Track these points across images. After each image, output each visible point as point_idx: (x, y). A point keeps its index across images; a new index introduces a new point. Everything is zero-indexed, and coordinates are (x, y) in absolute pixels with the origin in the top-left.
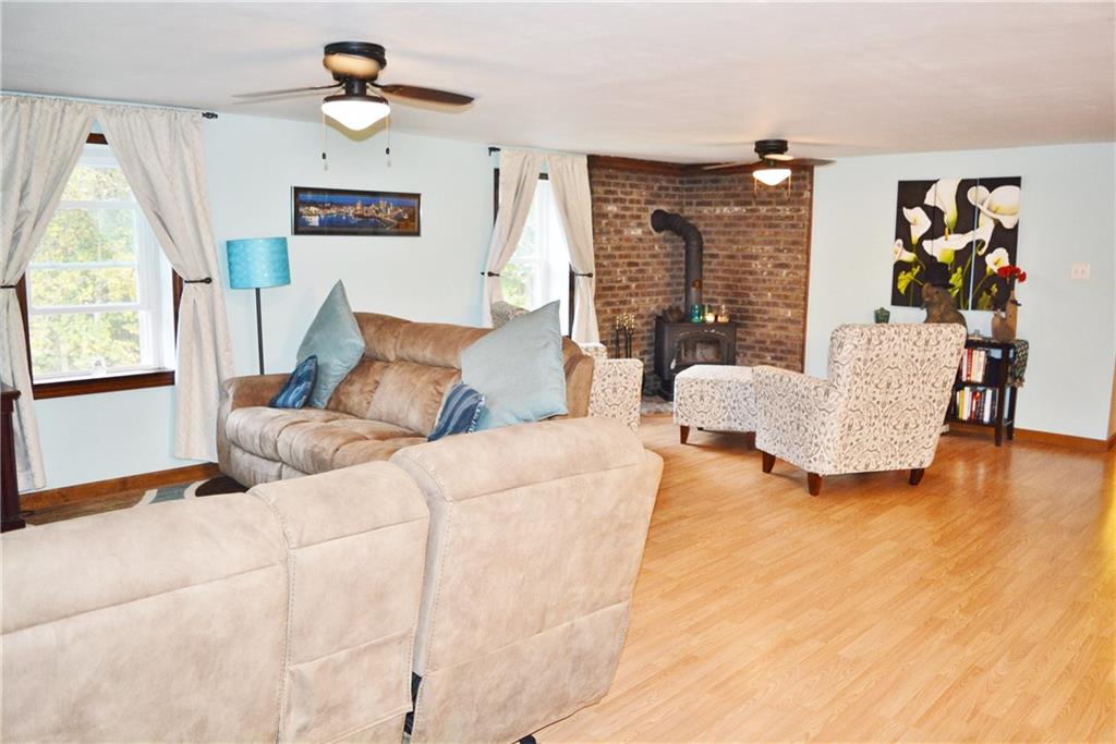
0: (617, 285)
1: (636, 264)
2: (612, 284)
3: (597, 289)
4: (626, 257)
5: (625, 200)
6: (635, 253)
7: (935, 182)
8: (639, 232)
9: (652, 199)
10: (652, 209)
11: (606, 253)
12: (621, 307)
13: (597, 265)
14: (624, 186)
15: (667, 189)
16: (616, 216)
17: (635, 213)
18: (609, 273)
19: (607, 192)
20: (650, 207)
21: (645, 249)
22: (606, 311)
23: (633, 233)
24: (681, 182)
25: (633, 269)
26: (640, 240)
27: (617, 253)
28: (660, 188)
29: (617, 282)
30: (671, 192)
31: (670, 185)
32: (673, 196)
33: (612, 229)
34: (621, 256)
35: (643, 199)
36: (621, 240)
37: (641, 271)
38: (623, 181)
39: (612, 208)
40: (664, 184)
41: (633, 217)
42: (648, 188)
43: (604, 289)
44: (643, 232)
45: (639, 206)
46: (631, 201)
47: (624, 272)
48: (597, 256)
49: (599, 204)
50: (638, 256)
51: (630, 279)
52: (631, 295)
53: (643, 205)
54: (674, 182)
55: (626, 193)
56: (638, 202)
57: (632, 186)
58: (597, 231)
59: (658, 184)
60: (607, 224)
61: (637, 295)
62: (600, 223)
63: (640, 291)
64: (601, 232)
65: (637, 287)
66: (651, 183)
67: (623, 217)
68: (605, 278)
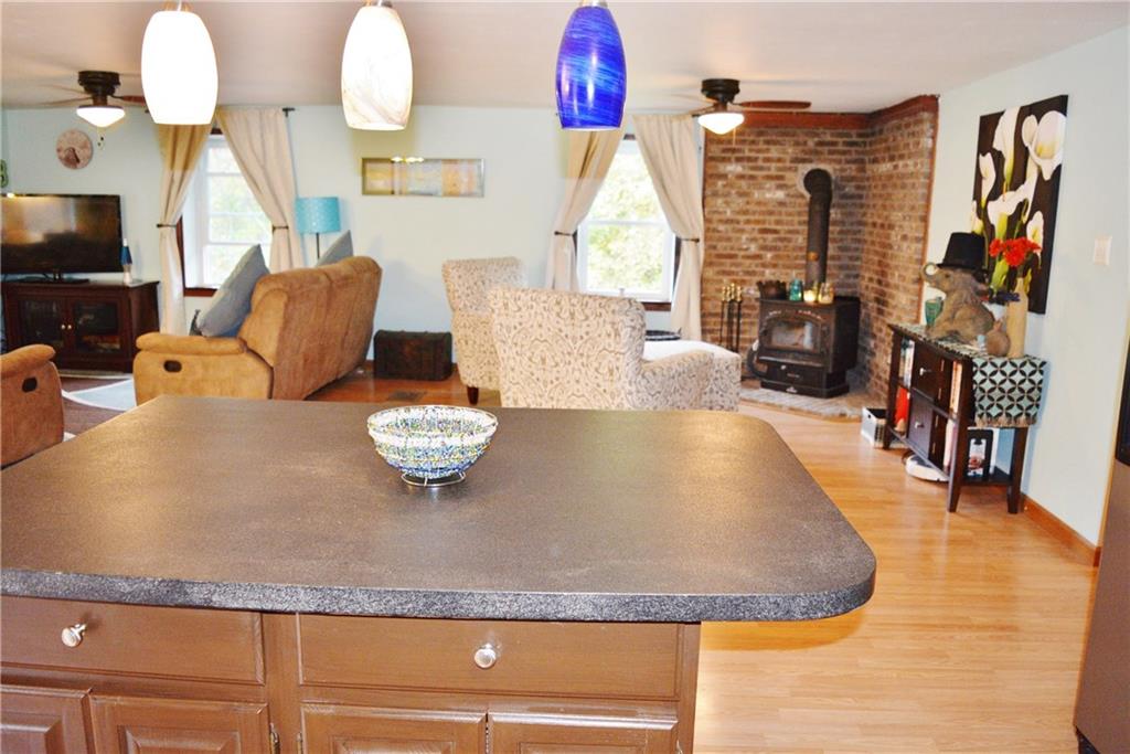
0: (742, 253)
1: (775, 232)
2: (737, 252)
3: (707, 255)
4: (757, 222)
5: (756, 159)
6: (773, 218)
7: (1002, 113)
8: (780, 195)
9: (807, 157)
10: (806, 168)
11: (723, 217)
12: (747, 278)
13: (707, 230)
14: (753, 142)
15: (834, 144)
16: (741, 177)
17: (773, 172)
18: (729, 239)
19: (724, 151)
20: (800, 166)
21: (790, 214)
22: (721, 281)
23: (768, 195)
24: (860, 135)
25: (770, 237)
26: (781, 204)
27: (742, 218)
28: (821, 144)
29: (740, 249)
30: (840, 147)
31: (840, 140)
32: (844, 153)
33: (733, 192)
34: (748, 222)
35: (788, 158)
36: (748, 203)
37: (782, 240)
38: (752, 138)
39: (733, 168)
40: (828, 138)
41: (769, 178)
42: (797, 144)
43: (720, 256)
44: (788, 195)
45: (780, 165)
46: (767, 160)
47: (754, 240)
48: (707, 220)
49: (713, 163)
50: (778, 222)
51: (764, 248)
52: (764, 265)
53: (788, 164)
54: (849, 135)
55: (759, 151)
56: (779, 160)
57: (768, 142)
58: (708, 192)
59: (816, 139)
60: (724, 186)
61: (775, 266)
62: (715, 184)
63: (781, 262)
64: (715, 194)
65: (777, 257)
66: (801, 139)
67: (752, 177)
68: (720, 245)
